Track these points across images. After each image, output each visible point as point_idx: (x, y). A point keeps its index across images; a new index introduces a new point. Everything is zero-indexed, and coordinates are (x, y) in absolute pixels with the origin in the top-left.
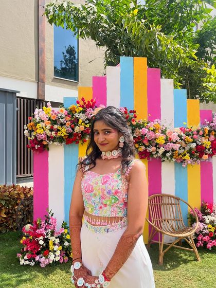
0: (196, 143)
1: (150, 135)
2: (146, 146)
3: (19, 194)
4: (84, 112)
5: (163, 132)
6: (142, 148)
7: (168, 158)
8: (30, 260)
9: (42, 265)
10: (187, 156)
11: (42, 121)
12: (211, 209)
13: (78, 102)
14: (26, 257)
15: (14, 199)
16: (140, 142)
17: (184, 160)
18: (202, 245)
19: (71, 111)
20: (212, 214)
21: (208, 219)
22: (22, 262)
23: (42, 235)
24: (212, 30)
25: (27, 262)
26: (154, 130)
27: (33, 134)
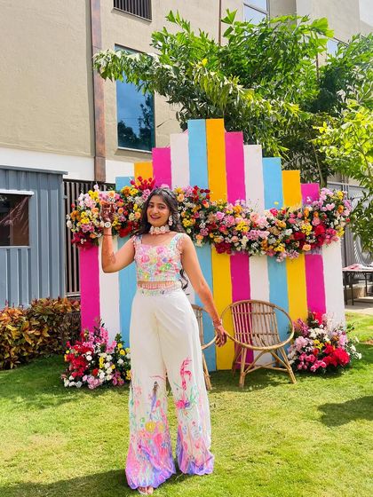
0: (293, 229)
1: (228, 221)
2: (224, 236)
3: (65, 308)
4: (140, 194)
5: (247, 216)
6: (219, 239)
7: (255, 251)
8: (75, 381)
9: (91, 387)
10: (281, 248)
11: (89, 208)
12: (320, 319)
13: (132, 183)
14: (71, 378)
15: (58, 314)
16: (216, 231)
17: (278, 252)
18: (306, 367)
19: (123, 194)
20: (322, 326)
21: (314, 333)
22: (67, 383)
23: (90, 349)
24: (341, 64)
25: (73, 383)
26: (234, 214)
27: (78, 225)
